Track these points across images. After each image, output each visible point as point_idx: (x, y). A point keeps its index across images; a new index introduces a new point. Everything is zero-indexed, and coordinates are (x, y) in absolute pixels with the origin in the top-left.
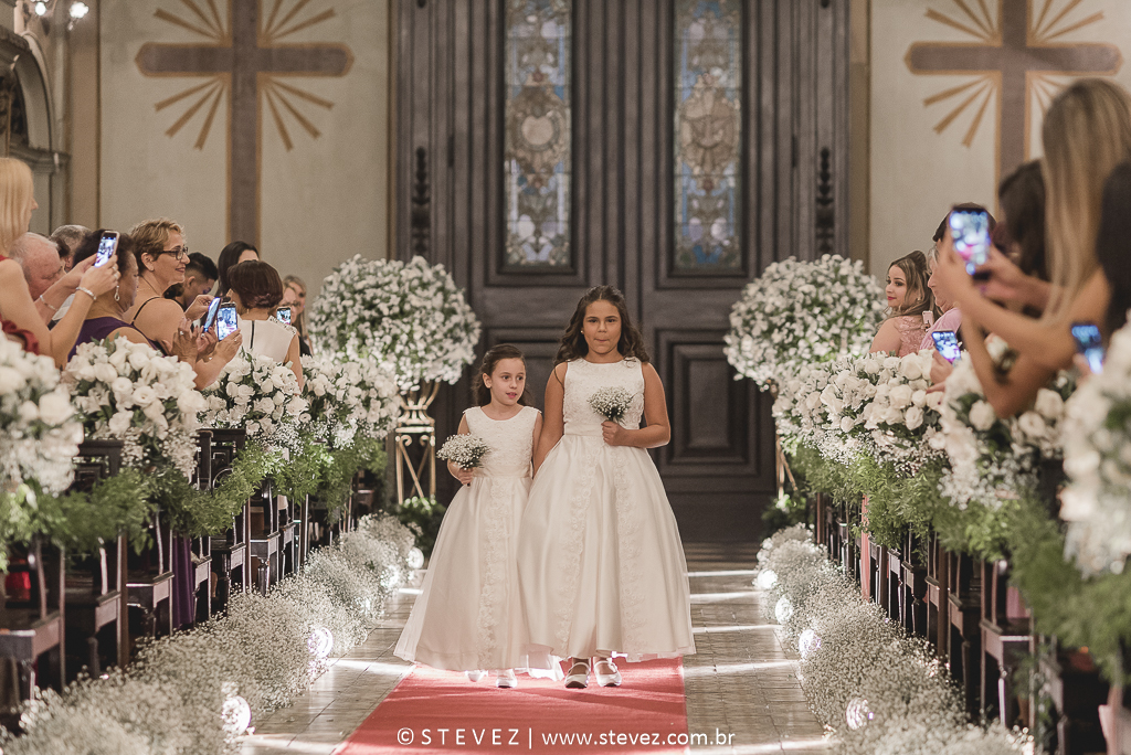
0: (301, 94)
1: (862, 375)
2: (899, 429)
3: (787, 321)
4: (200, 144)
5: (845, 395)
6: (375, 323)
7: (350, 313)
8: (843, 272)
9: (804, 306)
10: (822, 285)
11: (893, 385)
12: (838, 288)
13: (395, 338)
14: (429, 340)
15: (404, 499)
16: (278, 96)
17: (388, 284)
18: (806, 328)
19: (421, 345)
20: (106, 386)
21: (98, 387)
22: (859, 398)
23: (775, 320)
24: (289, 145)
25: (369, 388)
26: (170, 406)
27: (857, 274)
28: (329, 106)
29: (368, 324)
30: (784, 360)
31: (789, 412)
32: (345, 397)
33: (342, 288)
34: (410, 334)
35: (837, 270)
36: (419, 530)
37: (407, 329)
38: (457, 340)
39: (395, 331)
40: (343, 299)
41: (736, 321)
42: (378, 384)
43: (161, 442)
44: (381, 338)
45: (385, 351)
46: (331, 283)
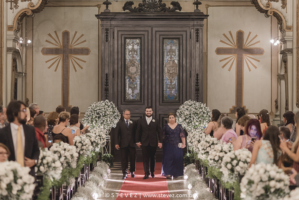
0: (79, 59)
1: (206, 142)
2: (214, 160)
3: (189, 117)
4: (56, 70)
5: (203, 146)
6: (99, 118)
7: (94, 115)
8: (202, 106)
9: (193, 114)
10: (197, 109)
11: (213, 151)
12: (201, 110)
13: (104, 121)
14: (111, 121)
15: (104, 154)
16: (73, 59)
17: (101, 109)
18: (194, 119)
19: (109, 122)
20: (59, 152)
21: (58, 152)
22: (206, 146)
23: (187, 117)
24: (76, 71)
25: (101, 136)
26: (72, 156)
27: (205, 107)
28: (85, 62)
29: (97, 118)
30: (189, 126)
31: (191, 141)
32: (98, 142)
33: (92, 110)
34: (107, 120)
35: (200, 106)
36: (109, 164)
37: (106, 119)
38: (116, 118)
39: (104, 119)
40: (92, 112)
41: (178, 114)
42: (102, 135)
43: (70, 163)
44: (100, 121)
45: (101, 123)
46: (89, 108)
